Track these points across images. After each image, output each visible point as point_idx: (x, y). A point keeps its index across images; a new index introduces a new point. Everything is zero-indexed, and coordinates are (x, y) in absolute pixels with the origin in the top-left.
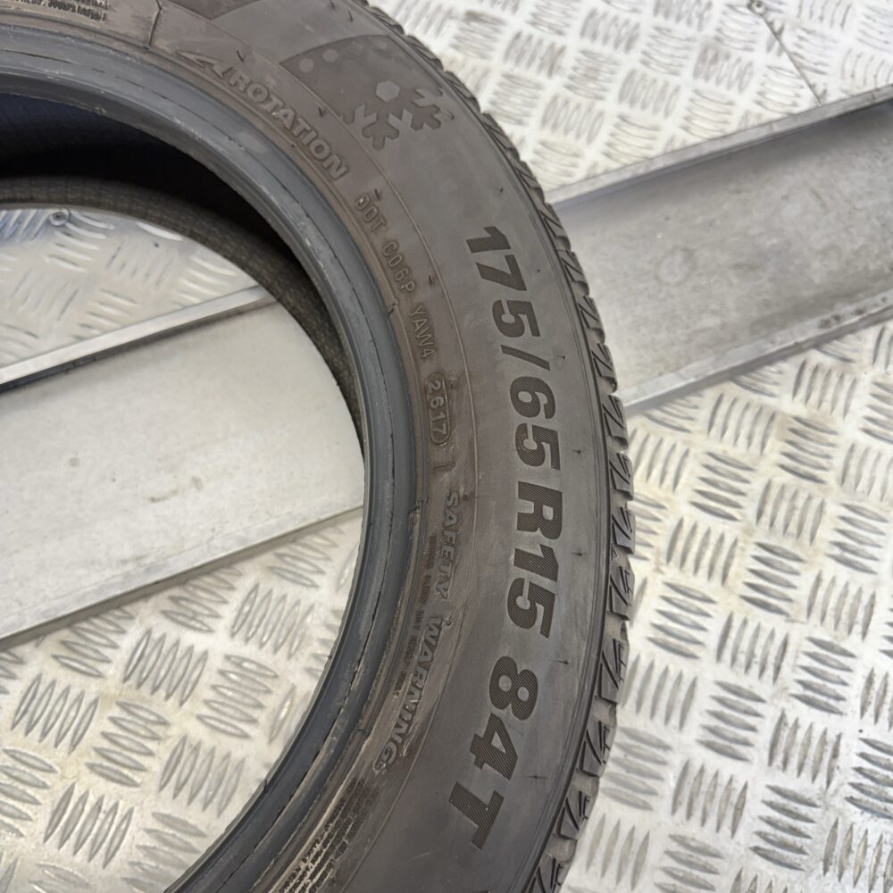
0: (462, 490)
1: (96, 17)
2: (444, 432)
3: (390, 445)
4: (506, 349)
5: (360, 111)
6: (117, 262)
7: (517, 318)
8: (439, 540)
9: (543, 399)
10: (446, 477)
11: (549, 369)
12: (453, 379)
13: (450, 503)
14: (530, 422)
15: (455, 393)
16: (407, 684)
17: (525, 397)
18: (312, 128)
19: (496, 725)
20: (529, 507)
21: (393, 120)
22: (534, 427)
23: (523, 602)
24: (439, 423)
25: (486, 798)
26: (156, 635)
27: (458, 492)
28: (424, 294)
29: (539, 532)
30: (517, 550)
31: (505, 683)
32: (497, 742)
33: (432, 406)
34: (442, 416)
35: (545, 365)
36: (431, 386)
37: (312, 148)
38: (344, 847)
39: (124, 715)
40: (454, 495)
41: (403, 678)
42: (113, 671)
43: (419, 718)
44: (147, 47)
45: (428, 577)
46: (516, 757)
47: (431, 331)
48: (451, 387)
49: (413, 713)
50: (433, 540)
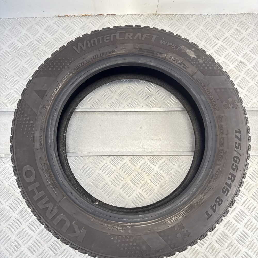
0: (220, 169)
1: (185, 68)
2: (220, 159)
3: (209, 157)
4: (235, 150)
5: (225, 102)
6: (158, 93)
7: (238, 146)
8: (214, 176)
9: (238, 160)
10: (218, 166)
11: (241, 156)
12: (225, 152)
13: (218, 171)
14: (235, 163)
15: (224, 154)
16: (203, 194)
17: (235, 159)
18: (215, 101)
19: (215, 205)
20: (230, 176)
21: (229, 105)
22: (235, 164)
23: (224, 190)
24: (220, 158)
25: (210, 214)
26: (146, 163)
27: (220, 170)
28: (224, 136)
29: (230, 181)
30: (226, 182)
31: (218, 200)
32: (214, 207)
33: (220, 154)
34: (221, 157)
35: (240, 155)
36: (220, 151)
37: (214, 104)
38: (188, 212)
39: (138, 174)
40: (219, 170)
41: (203, 193)
42: (138, 166)
43: (204, 200)
44: (192, 76)
45: (211, 180)
46: (216, 210)
47: (224, 142)
48: (224, 152)
49: (203, 199)
50: (213, 175)
